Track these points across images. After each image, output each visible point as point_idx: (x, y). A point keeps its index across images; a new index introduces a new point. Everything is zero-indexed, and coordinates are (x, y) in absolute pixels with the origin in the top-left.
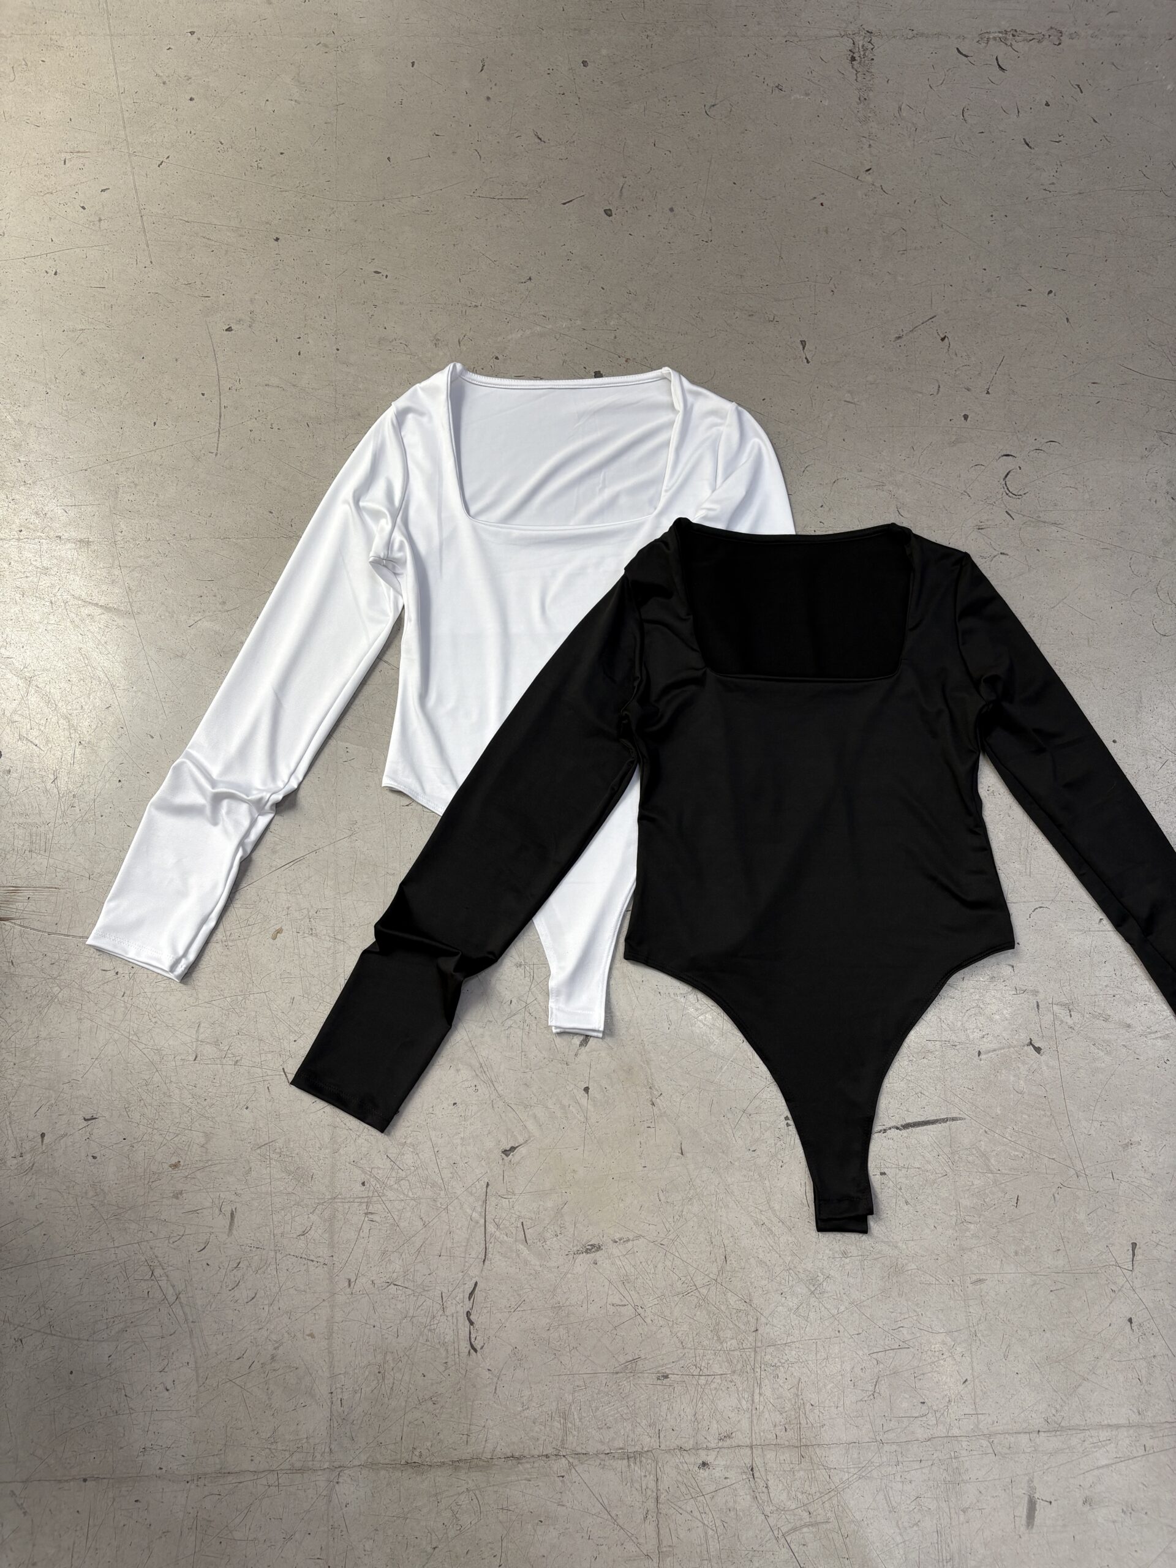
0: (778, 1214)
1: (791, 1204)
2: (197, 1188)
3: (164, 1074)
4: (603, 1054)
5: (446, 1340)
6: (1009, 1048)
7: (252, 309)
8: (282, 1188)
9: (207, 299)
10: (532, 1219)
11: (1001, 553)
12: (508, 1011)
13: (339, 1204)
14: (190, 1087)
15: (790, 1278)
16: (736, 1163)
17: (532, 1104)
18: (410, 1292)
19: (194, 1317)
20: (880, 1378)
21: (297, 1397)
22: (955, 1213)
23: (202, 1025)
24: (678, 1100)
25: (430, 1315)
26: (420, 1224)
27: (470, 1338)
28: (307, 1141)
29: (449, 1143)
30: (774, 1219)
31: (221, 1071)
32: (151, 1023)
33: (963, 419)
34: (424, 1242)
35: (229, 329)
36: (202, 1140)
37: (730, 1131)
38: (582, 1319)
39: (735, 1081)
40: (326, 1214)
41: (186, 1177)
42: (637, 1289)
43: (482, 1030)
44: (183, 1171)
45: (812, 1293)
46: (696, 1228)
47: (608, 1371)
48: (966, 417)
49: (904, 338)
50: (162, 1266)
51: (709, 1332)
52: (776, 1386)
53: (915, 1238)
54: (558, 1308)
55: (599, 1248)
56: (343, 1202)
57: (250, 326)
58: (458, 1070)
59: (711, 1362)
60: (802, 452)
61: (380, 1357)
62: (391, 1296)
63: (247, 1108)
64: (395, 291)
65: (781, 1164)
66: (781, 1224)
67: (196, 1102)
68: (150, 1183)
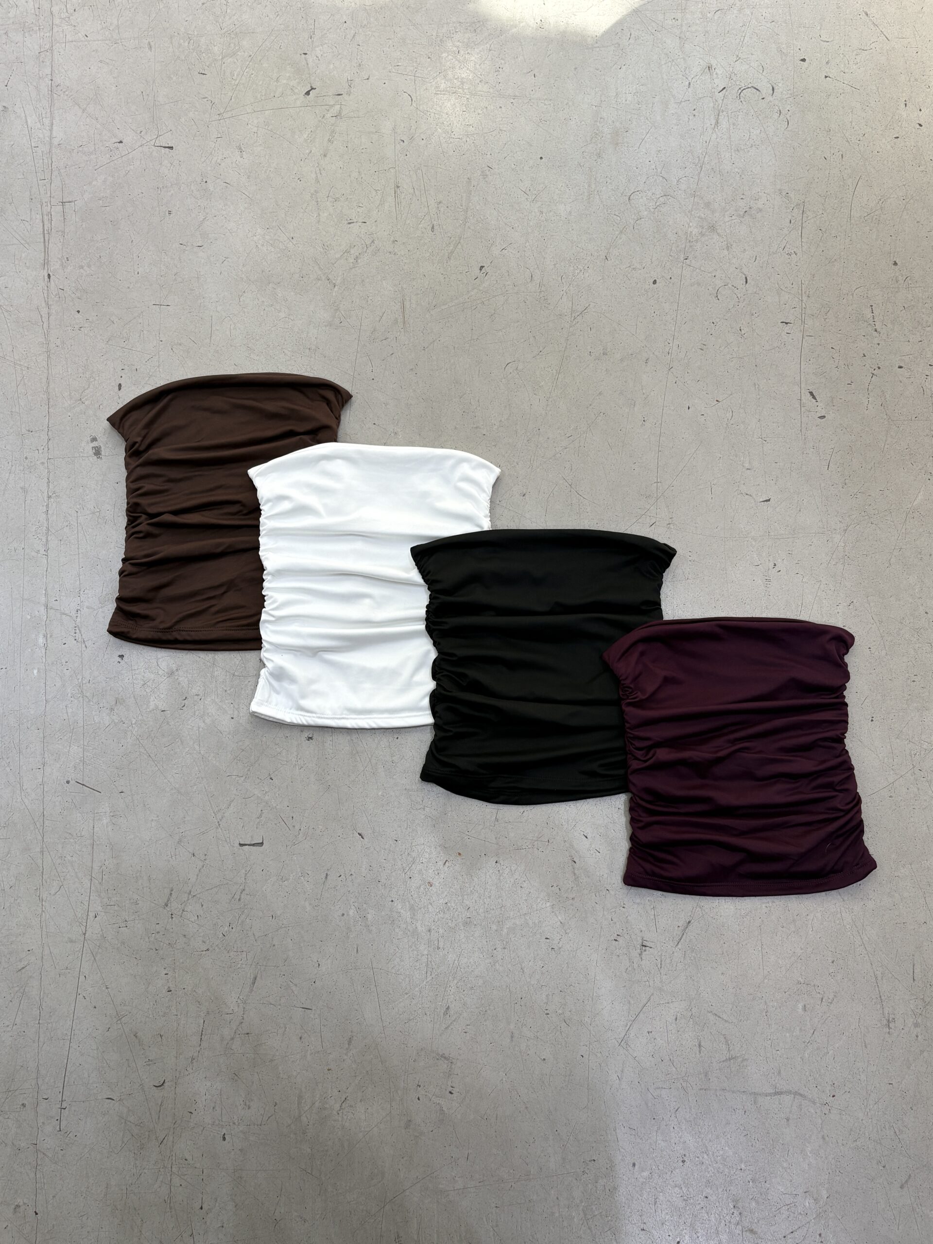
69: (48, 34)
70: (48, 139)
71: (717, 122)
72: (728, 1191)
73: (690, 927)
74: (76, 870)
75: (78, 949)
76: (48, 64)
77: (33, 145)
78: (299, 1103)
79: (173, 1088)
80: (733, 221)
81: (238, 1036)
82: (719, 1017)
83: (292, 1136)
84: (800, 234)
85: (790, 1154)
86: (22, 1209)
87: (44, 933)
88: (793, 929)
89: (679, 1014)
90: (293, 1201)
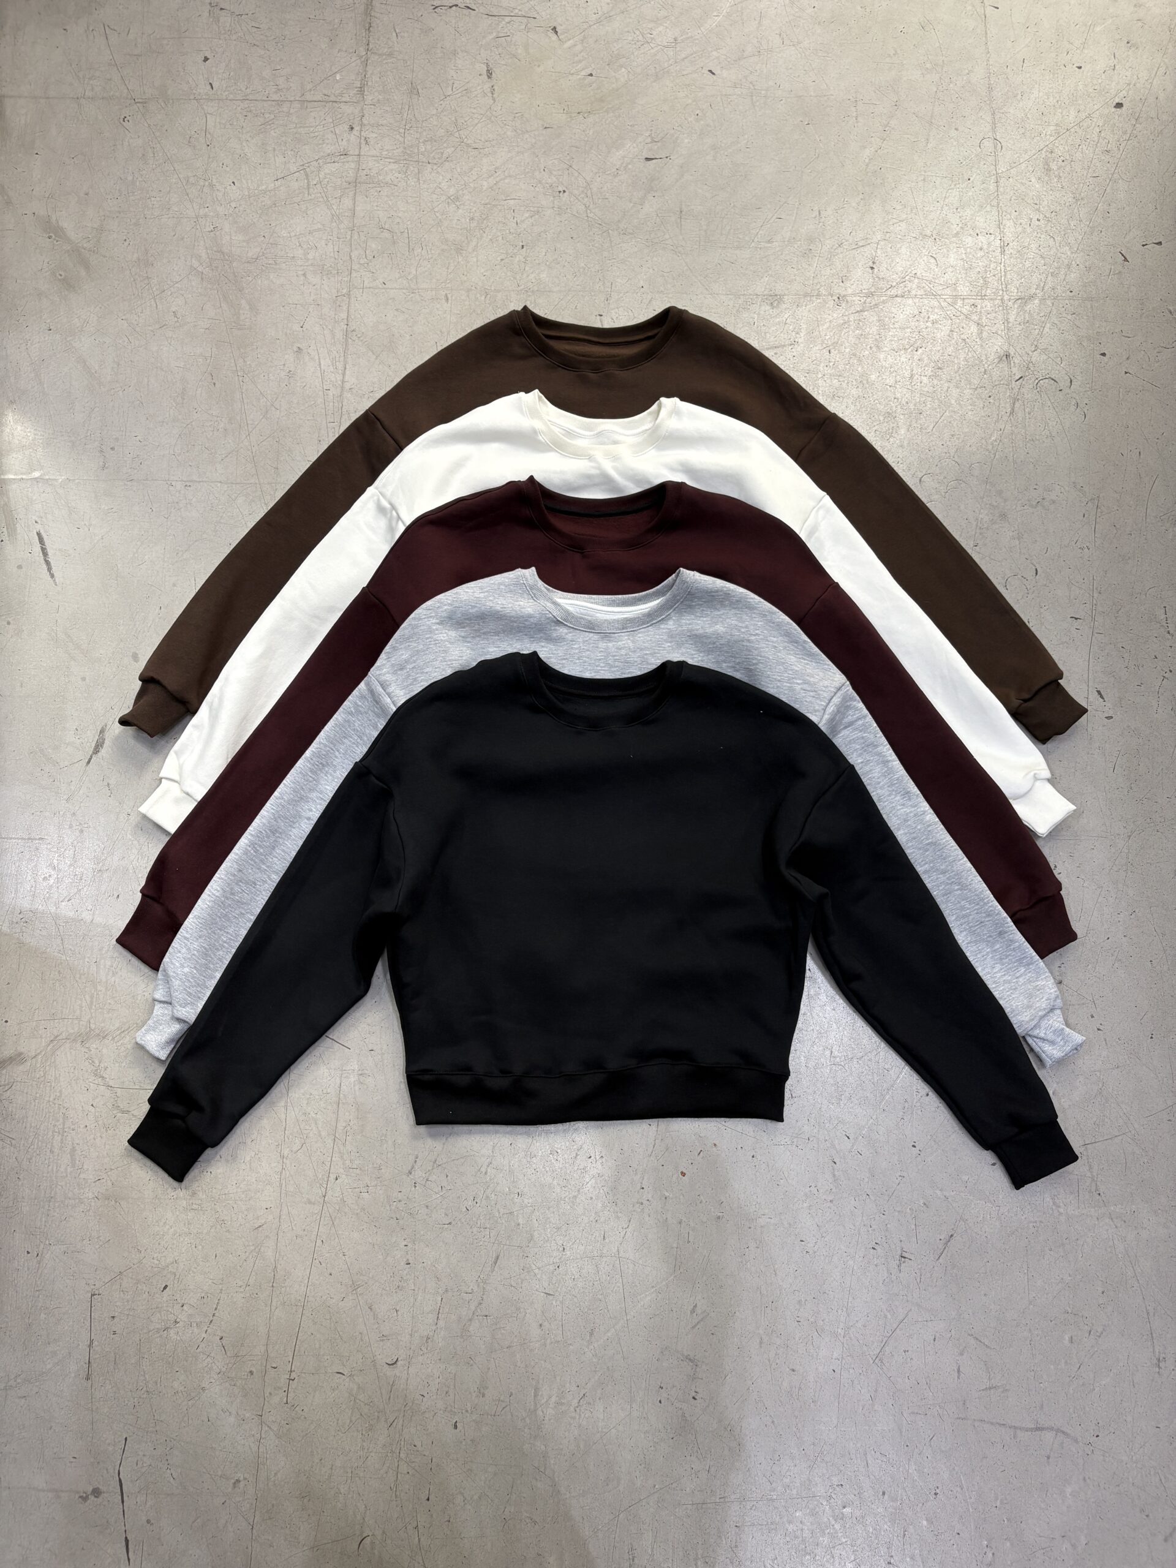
69: (346, 279)
70: (340, 383)
71: (1012, 412)
72: (981, 1528)
73: (952, 1241)
74: (320, 1129)
75: (316, 1212)
76: (345, 308)
77: (325, 388)
78: (536, 1396)
79: (406, 1368)
80: (1025, 511)
81: (476, 1317)
82: (980, 1341)
83: (526, 1430)
84: (1093, 529)
85: (1048, 1494)
86: (242, 1484)
87: (283, 1191)
88: (1062, 1254)
89: (938, 1335)
90: (523, 1499)
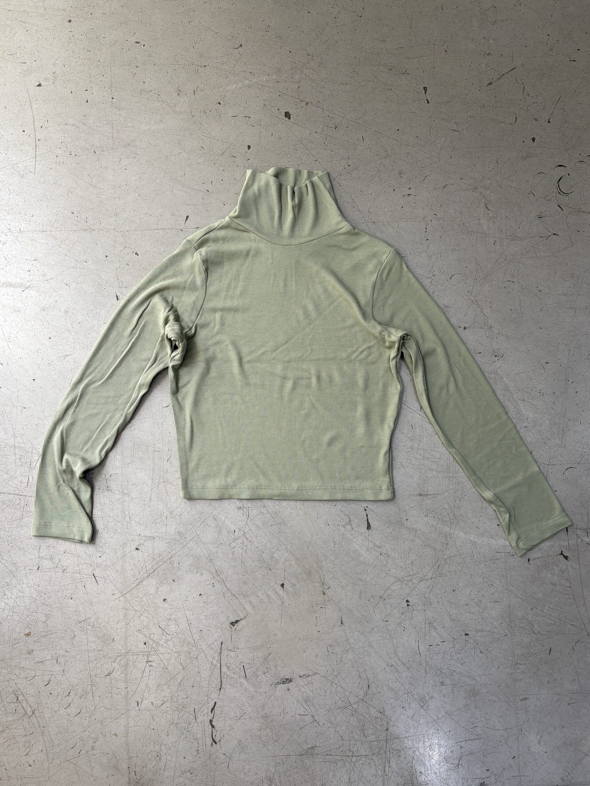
0: (401, 659)
1: (409, 654)
2: (42, 648)
3: (19, 578)
4: (293, 564)
5: (198, 737)
6: (548, 556)
7: (54, 70)
8: (95, 647)
9: (26, 64)
10: (249, 664)
11: (554, 234)
12: (233, 537)
13: (130, 656)
14: (35, 586)
15: (409, 698)
16: (376, 629)
17: (249, 594)
18: (175, 709)
19: (44, 724)
20: (462, 757)
21: (108, 770)
22: (511, 658)
23: (42, 548)
24: (340, 591)
25: (187, 722)
26: (181, 668)
27: (212, 735)
28: (109, 618)
29: (197, 619)
30: (399, 663)
31: (54, 576)
32: (9, 547)
33: (532, 141)
34: (183, 678)
35: (39, 85)
36: (44, 619)
37: (372, 609)
38: (280, 723)
39: (375, 579)
40: (123, 662)
41: (35, 641)
42: (314, 705)
43: (216, 549)
44: (33, 638)
45: (422, 707)
46: (350, 668)
47: (297, 754)
48: (534, 139)
49: (494, 84)
50: (23, 694)
51: (358, 731)
52: (399, 762)
53: (486, 674)
54: (265, 717)
55: (289, 680)
56: (132, 655)
57: (53, 83)
58: (202, 574)
59: (359, 748)
60: (424, 166)
61: (157, 748)
62: (163, 711)
63: (72, 598)
64: (150, 55)
65: (403, 629)
66: (403, 665)
67: (39, 595)
68: (13, 645)
